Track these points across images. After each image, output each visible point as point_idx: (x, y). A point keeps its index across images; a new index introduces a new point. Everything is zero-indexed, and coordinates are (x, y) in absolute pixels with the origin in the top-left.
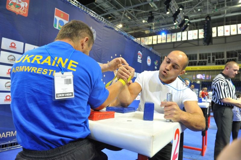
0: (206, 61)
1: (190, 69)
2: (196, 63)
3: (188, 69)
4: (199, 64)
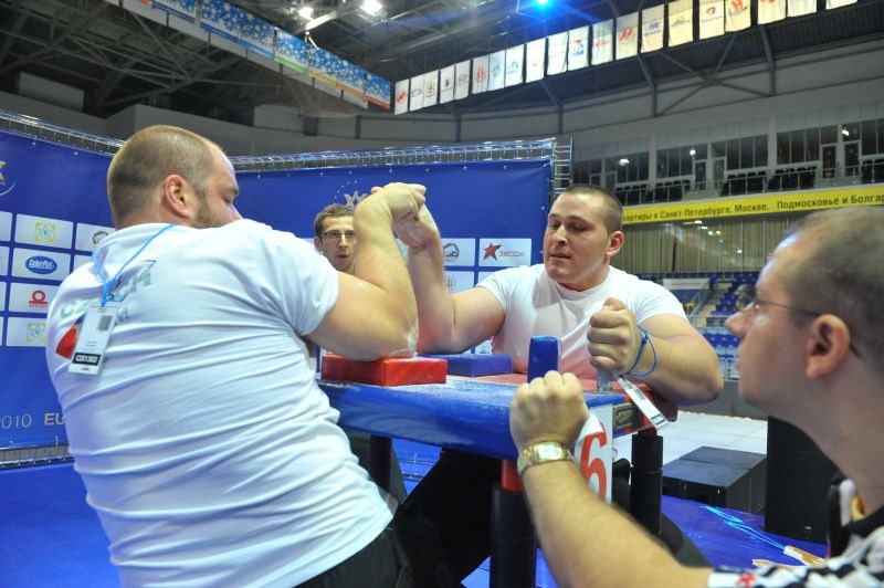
0: (814, 168)
1: (728, 209)
2: (761, 180)
3: (720, 210)
4: (774, 186)
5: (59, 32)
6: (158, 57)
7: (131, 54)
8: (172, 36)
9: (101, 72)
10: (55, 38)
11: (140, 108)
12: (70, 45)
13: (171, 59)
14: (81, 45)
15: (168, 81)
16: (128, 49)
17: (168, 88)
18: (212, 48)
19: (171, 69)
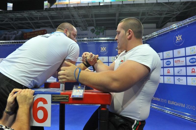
5: (147, 13)
6: (170, 10)
7: (165, 12)
8: (172, 4)
9: (159, 18)
10: (147, 14)
11: (168, 24)
12: (150, 15)
13: (173, 9)
14: (152, 14)
15: (174, 15)
16: (162, 11)
17: (174, 17)
18: (183, 2)
19: (174, 12)
